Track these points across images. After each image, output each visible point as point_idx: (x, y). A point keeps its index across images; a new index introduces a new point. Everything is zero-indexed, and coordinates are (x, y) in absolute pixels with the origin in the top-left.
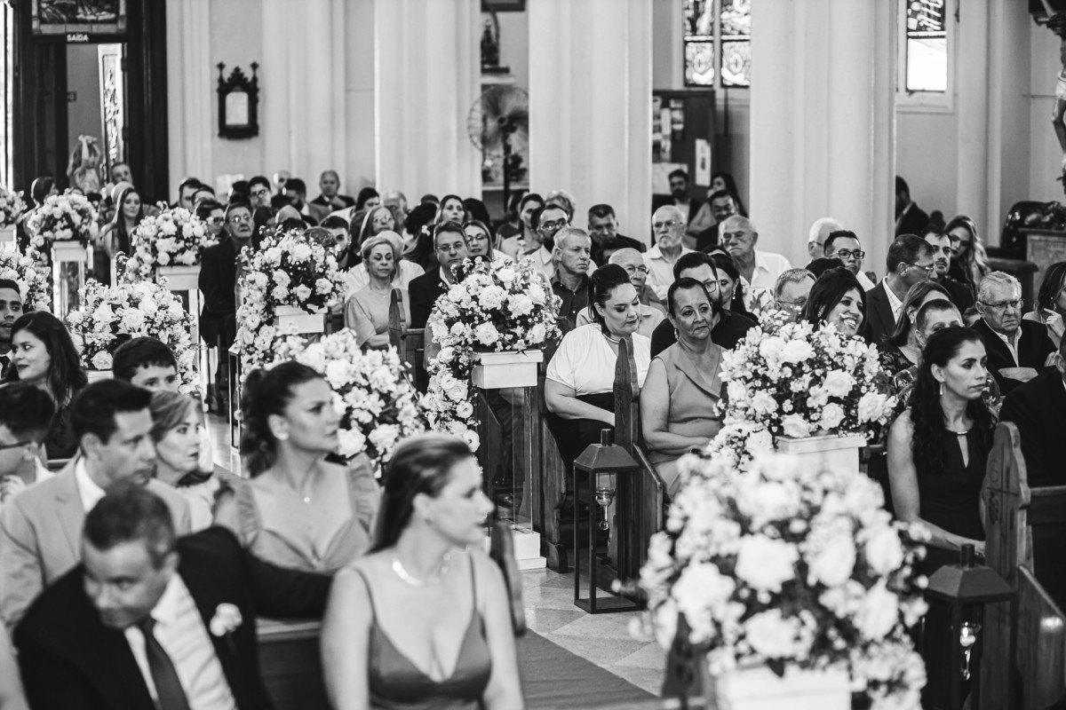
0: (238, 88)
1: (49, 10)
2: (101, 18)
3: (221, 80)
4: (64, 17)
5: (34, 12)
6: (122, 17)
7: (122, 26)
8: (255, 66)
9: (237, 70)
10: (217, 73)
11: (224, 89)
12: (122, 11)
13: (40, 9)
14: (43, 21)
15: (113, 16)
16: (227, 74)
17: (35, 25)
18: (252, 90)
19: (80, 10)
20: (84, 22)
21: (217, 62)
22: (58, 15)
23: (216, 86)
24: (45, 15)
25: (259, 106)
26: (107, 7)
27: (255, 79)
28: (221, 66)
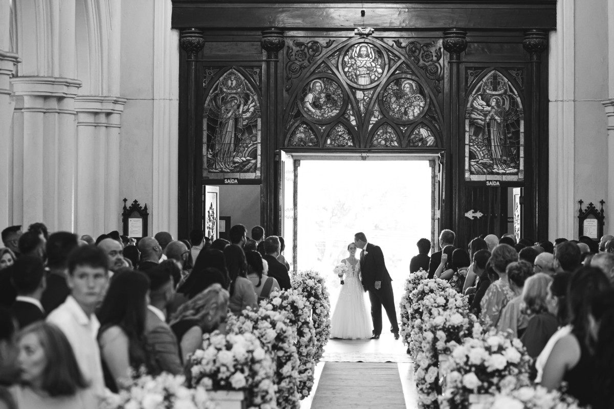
0: (591, 215)
1: (476, 166)
2: (508, 172)
3: (580, 210)
4: (485, 170)
5: (467, 167)
6: (522, 171)
7: (521, 176)
8: (602, 202)
9: (591, 204)
10: (578, 206)
11: (582, 217)
12: (522, 167)
13: (470, 165)
14: (472, 173)
15: (516, 170)
16: (584, 207)
17: (467, 175)
18: (600, 217)
19: (495, 167)
20: (498, 174)
21: (578, 199)
22: (481, 169)
23: (578, 214)
24: (473, 169)
25: (604, 227)
26: (512, 165)
27: (602, 210)
28: (581, 202)
